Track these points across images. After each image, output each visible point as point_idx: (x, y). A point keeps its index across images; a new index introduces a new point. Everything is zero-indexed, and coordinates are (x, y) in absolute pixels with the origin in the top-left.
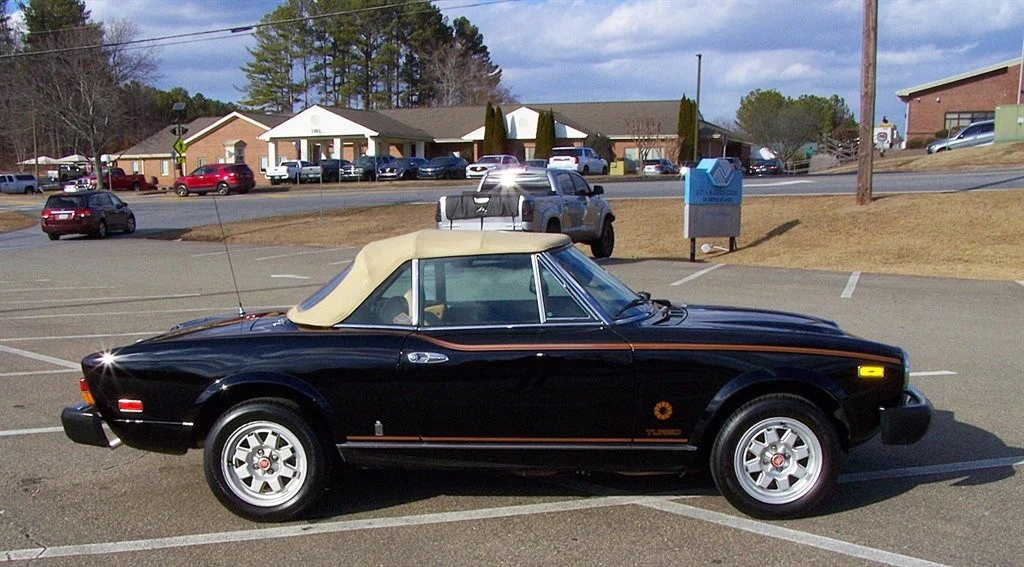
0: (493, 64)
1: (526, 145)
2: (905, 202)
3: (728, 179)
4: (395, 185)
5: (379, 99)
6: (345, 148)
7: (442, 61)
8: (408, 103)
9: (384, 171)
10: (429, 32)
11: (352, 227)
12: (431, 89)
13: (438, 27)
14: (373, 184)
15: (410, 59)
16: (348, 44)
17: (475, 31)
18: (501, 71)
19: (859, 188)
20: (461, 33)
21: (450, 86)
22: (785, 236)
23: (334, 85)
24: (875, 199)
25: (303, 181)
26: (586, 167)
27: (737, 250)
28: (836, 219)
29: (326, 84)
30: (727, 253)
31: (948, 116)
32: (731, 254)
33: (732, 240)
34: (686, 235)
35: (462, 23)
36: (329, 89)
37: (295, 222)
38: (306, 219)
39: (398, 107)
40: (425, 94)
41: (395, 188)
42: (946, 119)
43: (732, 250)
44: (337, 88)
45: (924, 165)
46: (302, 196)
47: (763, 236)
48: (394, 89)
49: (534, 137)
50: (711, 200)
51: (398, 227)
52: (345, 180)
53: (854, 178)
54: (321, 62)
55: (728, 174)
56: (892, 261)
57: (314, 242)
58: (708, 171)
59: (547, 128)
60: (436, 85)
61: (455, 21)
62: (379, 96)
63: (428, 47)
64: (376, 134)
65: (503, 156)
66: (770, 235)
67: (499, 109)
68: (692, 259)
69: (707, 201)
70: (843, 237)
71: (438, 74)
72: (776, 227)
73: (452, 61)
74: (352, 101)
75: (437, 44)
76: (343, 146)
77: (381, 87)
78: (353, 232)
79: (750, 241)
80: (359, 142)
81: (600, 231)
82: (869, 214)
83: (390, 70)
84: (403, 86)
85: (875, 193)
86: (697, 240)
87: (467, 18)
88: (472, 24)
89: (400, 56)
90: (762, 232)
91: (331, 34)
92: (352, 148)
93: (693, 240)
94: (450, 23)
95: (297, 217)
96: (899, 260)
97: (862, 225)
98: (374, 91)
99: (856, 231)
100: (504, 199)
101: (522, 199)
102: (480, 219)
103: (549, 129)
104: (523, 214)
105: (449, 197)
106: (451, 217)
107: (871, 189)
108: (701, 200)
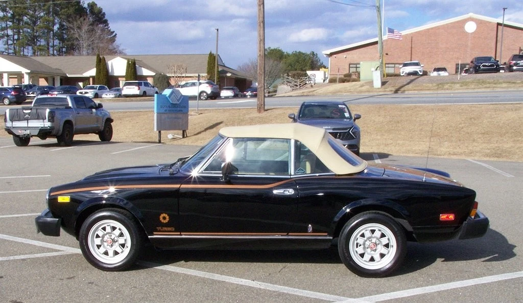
0: (111, 31)
1: (120, 79)
2: (280, 112)
3: (180, 100)
5: (41, 50)
6: (11, 80)
7: (79, 28)
8: (60, 53)
9: (28, 94)
10: (71, 10)
12: (73, 45)
13: (77, 7)
15: (62, 26)
16: (21, 15)
17: (100, 11)
18: (116, 34)
19: (258, 104)
20: (92, 12)
21: (84, 44)
23: (14, 40)
24: (266, 110)
26: (145, 92)
27: (187, 136)
29: (8, 40)
30: (181, 138)
31: (351, 66)
32: (183, 139)
33: (184, 132)
34: (155, 129)
35: (92, 6)
36: (10, 42)
39: (53, 55)
40: (69, 47)
42: (350, 67)
43: (184, 137)
44: (15, 42)
47: (203, 129)
48: (51, 44)
49: (124, 74)
50: (170, 111)
54: (4, 25)
58: (167, 96)
59: (132, 69)
60: (76, 43)
61: (88, 4)
62: (40, 47)
63: (70, 19)
64: (29, 71)
65: (98, 86)
66: (206, 130)
67: (104, 58)
68: (160, 142)
69: (167, 112)
71: (77, 36)
72: (212, 125)
73: (85, 28)
74: (25, 50)
75: (75, 17)
76: (9, 78)
77: (43, 42)
79: (195, 133)
80: (20, 76)
81: (103, 128)
82: (263, 118)
83: (49, 32)
84: (57, 42)
86: (162, 132)
87: (96, 3)
88: (98, 6)
89: (54, 24)
91: (11, 8)
92: (17, 79)
93: (160, 132)
94: (86, 6)
98: (38, 44)
100: (38, 111)
101: (48, 111)
102: (26, 121)
103: (133, 70)
104: (48, 118)
105: (10, 110)
106: (12, 120)
107: (264, 105)
108: (163, 111)
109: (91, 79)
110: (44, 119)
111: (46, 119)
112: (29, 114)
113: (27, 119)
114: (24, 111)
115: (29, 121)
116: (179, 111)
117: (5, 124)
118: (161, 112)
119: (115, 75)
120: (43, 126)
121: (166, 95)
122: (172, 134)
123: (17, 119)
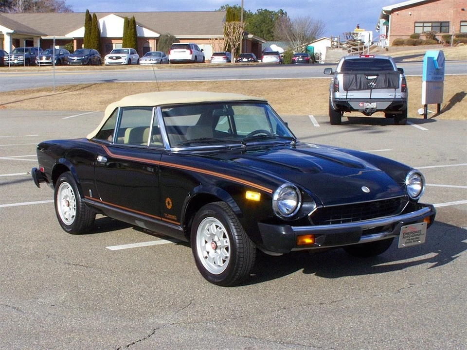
1: (113, 41)
32: (438, 115)
33: (439, 106)
42: (415, 27)
50: (435, 78)
58: (436, 59)
59: (131, 29)
64: (12, 31)
67: (95, 15)
69: (433, 80)
79: (445, 107)
86: (428, 105)
100: (388, 77)
101: (401, 76)
103: (133, 30)
106: (347, 89)
109: (75, 42)
111: (398, 88)
112: (375, 81)
113: (370, 88)
115: (373, 90)
116: (440, 78)
117: (334, 95)
119: (108, 36)
120: (393, 97)
121: (434, 58)
123: (355, 88)
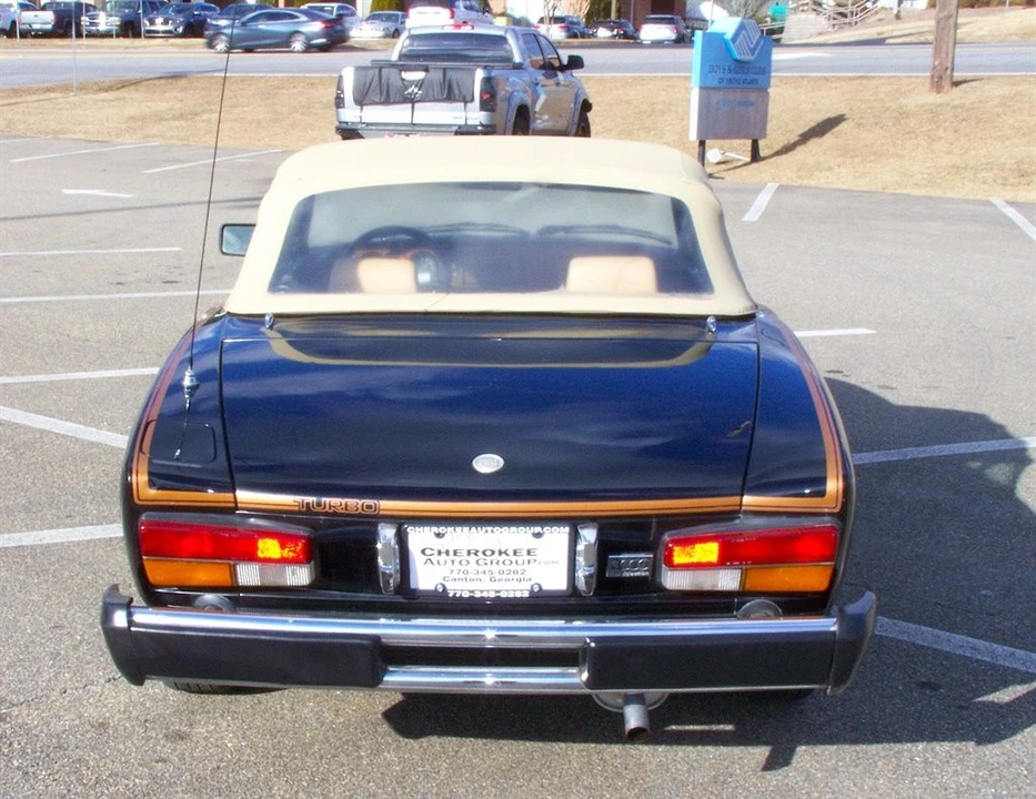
2: (1006, 90)
3: (755, 48)
4: (177, 45)
9: (153, 23)
11: (131, 110)
14: (137, 42)
19: (934, 68)
22: (829, 139)
24: (956, 84)
25: (24, 35)
27: (764, 159)
28: (903, 114)
30: (745, 165)
32: (754, 165)
33: (755, 143)
34: (693, 136)
37: (29, 98)
38: (52, 95)
41: (175, 49)
43: (754, 159)
45: (979, 33)
46: (30, 57)
47: (794, 138)
50: (730, 81)
51: (204, 111)
52: (91, 35)
53: (929, 50)
55: (754, 42)
56: (1012, 181)
57: (75, 132)
58: (729, 36)
66: (805, 138)
69: (724, 84)
70: (923, 143)
72: (813, 124)
78: (134, 118)
79: (777, 147)
82: (955, 107)
85: (958, 75)
86: (708, 142)
90: (792, 131)
93: (702, 143)
95: (36, 91)
96: (1023, 180)
97: (947, 124)
99: (941, 133)
100: (450, 74)
101: (480, 74)
102: (410, 105)
104: (481, 97)
105: (358, 69)
106: (361, 101)
107: (953, 70)
108: (713, 81)
110: (467, 100)
111: (472, 100)
112: (420, 84)
113: (412, 101)
114: (406, 75)
115: (417, 105)
116: (752, 82)
117: (338, 115)
118: (709, 84)
120: (462, 122)
121: (723, 34)
122: (721, 148)
123: (377, 100)
